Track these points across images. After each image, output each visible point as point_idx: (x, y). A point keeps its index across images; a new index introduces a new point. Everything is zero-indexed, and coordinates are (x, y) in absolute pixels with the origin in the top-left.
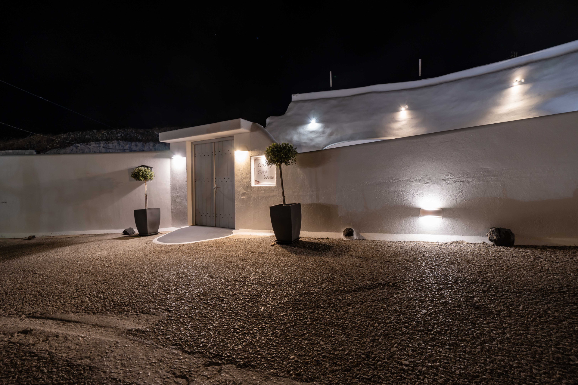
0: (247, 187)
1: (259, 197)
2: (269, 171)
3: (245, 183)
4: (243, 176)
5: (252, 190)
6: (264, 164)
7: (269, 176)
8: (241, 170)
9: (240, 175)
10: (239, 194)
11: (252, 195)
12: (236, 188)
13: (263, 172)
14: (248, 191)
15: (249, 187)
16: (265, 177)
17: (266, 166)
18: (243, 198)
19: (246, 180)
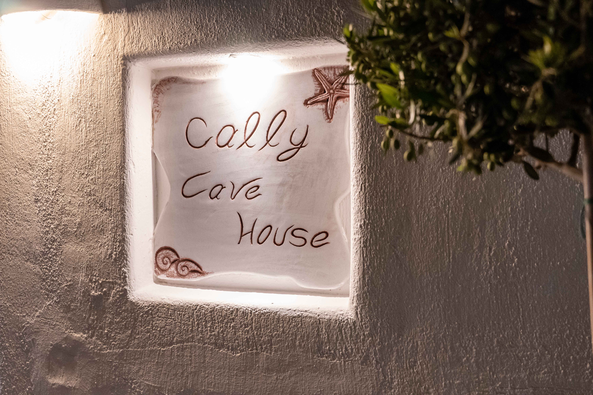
0: (98, 304)
2: (279, 180)
3: (75, 270)
4: (62, 211)
5: (134, 327)
6: (240, 124)
7: (280, 227)
8: (46, 165)
9: (37, 201)
10: (28, 351)
11: (135, 368)
12: (9, 300)
13: (229, 187)
14: (100, 337)
15: (113, 304)
16: (247, 229)
17: (258, 138)
18: (62, 388)
19: (81, 249)
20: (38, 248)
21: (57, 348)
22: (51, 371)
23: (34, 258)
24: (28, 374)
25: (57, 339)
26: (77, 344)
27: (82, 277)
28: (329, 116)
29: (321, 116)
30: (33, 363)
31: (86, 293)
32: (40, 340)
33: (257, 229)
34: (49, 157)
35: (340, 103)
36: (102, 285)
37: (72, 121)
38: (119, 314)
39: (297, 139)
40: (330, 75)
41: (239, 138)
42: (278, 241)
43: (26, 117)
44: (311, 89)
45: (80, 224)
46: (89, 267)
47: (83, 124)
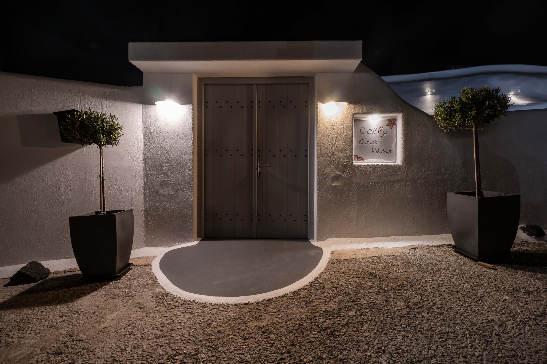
0: (345, 166)
1: (368, 183)
2: (381, 140)
3: (340, 159)
4: (337, 146)
5: (354, 170)
6: (373, 129)
7: (381, 150)
8: (333, 136)
9: (329, 144)
10: (326, 178)
11: (355, 179)
12: (321, 167)
13: (370, 142)
14: (346, 173)
15: (349, 166)
16: (374, 150)
17: (376, 132)
18: (336, 186)
19: (342, 154)
20: (330, 155)
21: (334, 177)
22: (332, 182)
23: (329, 157)
24: (326, 184)
25: (334, 175)
26: (340, 175)
27: (341, 160)
28: (391, 128)
29: (390, 128)
30: (327, 181)
31: (343, 164)
32: (330, 175)
33: (376, 150)
34: (333, 134)
35: (393, 126)
36: (347, 162)
37: (340, 126)
38: (350, 168)
39: (385, 132)
40: (392, 120)
41: (372, 132)
42: (381, 152)
43: (327, 125)
44: (388, 123)
45: (341, 149)
46: (344, 158)
47: (343, 127)
